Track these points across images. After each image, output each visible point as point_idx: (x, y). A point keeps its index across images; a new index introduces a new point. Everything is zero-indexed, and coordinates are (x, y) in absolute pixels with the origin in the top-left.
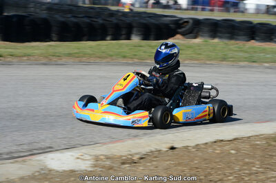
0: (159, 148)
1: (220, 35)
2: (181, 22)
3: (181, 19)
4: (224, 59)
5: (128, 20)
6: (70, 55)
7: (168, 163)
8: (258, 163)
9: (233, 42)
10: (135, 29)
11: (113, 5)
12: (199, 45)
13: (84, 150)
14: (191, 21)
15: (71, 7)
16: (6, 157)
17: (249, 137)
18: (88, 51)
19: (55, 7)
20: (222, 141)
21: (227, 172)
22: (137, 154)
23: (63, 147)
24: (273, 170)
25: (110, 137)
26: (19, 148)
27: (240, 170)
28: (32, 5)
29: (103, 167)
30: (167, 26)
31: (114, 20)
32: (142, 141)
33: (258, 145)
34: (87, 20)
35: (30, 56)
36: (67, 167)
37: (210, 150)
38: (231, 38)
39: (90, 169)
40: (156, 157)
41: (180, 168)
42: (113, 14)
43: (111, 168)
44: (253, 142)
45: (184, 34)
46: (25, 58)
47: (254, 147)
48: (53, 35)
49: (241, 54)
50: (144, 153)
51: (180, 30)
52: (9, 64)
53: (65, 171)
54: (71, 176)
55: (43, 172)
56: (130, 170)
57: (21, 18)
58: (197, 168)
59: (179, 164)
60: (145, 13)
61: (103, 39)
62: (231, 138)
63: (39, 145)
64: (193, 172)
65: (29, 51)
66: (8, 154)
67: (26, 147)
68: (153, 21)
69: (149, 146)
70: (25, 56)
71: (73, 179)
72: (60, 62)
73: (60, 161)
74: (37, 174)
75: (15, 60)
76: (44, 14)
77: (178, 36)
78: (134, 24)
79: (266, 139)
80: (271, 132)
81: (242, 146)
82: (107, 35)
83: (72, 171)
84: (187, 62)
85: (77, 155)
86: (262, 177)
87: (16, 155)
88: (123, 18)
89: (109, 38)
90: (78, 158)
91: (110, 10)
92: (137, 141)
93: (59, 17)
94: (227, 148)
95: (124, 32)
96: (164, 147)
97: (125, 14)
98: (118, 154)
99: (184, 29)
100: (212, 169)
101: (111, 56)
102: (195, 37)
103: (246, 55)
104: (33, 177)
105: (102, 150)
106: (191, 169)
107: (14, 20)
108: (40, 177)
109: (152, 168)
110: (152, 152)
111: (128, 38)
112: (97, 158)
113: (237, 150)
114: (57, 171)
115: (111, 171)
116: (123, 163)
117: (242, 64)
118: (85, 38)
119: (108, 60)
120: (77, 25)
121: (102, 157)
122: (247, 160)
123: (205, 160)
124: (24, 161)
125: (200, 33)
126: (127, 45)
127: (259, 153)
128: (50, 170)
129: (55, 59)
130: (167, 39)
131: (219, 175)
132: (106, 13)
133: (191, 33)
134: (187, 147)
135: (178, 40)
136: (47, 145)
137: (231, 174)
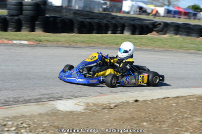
0: (128, 100)
1: (180, 33)
2: (156, 24)
3: (157, 22)
4: (180, 48)
5: (122, 21)
6: (83, 42)
7: (132, 109)
8: (188, 112)
9: (188, 37)
10: (126, 28)
11: (116, 12)
12: (166, 39)
13: (81, 99)
14: (162, 24)
15: (88, 13)
16: (33, 101)
17: (186, 96)
18: (95, 40)
19: (78, 12)
20: (168, 98)
21: (168, 116)
22: (113, 103)
23: (69, 97)
24: (197, 117)
25: (99, 93)
26: (42, 97)
27: (176, 116)
28: (64, 11)
29: (91, 110)
30: (147, 26)
31: (114, 21)
32: (118, 95)
33: (191, 101)
34: (96, 20)
35: (58, 41)
36: (68, 109)
37: (160, 103)
38: (188, 35)
39: (83, 111)
40: (125, 106)
41: (139, 113)
42: (114, 18)
43: (95, 111)
44: (188, 100)
45: (158, 32)
46: (55, 43)
47: (188, 102)
48: (75, 29)
49: (192, 45)
50: (118, 103)
51: (155, 29)
52: (45, 46)
53: (67, 112)
54: (70, 115)
55: (53, 111)
56: (107, 113)
57: (55, 18)
58: (149, 113)
59: (139, 111)
60: (134, 17)
61: (106, 33)
62: (175, 96)
63: (55, 96)
64: (147, 116)
65: (59, 39)
66: (35, 100)
67: (46, 96)
69: (122, 99)
70: (55, 42)
71: (71, 116)
72: (76, 46)
73: (65, 105)
74: (50, 112)
75: (49, 44)
76: (71, 16)
77: (154, 33)
78: (126, 24)
79: (197, 97)
81: (180, 101)
82: (108, 30)
83: (72, 112)
84: (156, 49)
85: (76, 102)
86: (189, 120)
87: (39, 101)
88: (119, 20)
89: (109, 32)
90: (76, 104)
91: (112, 15)
92: (115, 95)
93: (80, 19)
94: (170, 102)
95: (119, 29)
96: (131, 100)
97: (121, 18)
98: (102, 103)
99: (157, 29)
100: (159, 114)
101: (109, 43)
102: (165, 34)
103: (196, 46)
104: (47, 114)
105: (91, 100)
106: (146, 114)
107: (51, 19)
108: (51, 114)
109: (122, 112)
110: (123, 102)
111: (122, 33)
112: (88, 105)
113: (177, 104)
114: (63, 111)
115: (95, 113)
116: (104, 109)
117: (191, 51)
118: (95, 31)
119: (107, 46)
120: (90, 23)
121: (91, 104)
122: (182, 110)
123: (156, 109)
124: (43, 104)
125: (168, 31)
126: (120, 37)
127: (191, 106)
128: (58, 111)
129: (74, 44)
130: (146, 34)
131: (163, 118)
132: (109, 17)
133: (162, 31)
134: (145, 101)
135: (153, 35)
136: (60, 96)
137: (170, 118)
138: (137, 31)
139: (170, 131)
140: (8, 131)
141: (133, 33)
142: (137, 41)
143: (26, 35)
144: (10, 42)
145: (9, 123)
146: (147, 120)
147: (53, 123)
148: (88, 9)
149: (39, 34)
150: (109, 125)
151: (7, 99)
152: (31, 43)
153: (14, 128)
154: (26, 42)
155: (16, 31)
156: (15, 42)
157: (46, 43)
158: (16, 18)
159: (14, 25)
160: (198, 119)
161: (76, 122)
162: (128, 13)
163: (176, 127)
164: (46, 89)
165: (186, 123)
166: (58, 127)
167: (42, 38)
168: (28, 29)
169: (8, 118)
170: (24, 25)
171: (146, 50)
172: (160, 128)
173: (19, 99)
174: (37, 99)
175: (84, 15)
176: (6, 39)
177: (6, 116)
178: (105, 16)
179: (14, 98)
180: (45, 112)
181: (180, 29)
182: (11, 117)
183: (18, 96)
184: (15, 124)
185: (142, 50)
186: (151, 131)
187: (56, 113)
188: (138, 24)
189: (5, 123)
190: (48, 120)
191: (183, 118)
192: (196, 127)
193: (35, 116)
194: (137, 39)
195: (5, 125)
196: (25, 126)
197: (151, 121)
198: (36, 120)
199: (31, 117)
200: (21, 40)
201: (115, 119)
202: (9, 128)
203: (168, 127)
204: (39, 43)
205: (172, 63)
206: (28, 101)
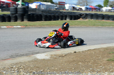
0: (71, 52)
3: (82, 14)
4: (94, 25)
5: (65, 14)
6: (47, 25)
7: (73, 56)
8: (101, 56)
9: (97, 20)
10: (67, 17)
11: (62, 10)
12: (87, 21)
13: (48, 53)
14: (85, 14)
15: (49, 11)
16: (25, 55)
17: (99, 49)
18: (53, 24)
19: (44, 11)
20: (90, 50)
21: (91, 59)
22: (64, 54)
23: (42, 52)
24: (105, 58)
26: (29, 53)
27: (95, 58)
28: (37, 11)
29: (53, 58)
30: (77, 16)
31: (61, 14)
32: (66, 50)
33: (101, 51)
34: (53, 14)
36: (42, 58)
37: (87, 53)
38: (97, 19)
39: (49, 59)
40: (70, 55)
42: (61, 12)
43: (56, 58)
46: (34, 26)
47: (100, 51)
48: (43, 19)
50: (66, 54)
51: (81, 17)
52: (29, 28)
53: (42, 59)
56: (61, 59)
57: (33, 14)
58: (82, 58)
59: (77, 57)
60: (71, 12)
61: (58, 20)
62: (93, 49)
65: (35, 24)
66: (26, 54)
67: (31, 52)
68: (73, 14)
71: (44, 61)
73: (41, 56)
75: (31, 27)
76: (40, 13)
77: (81, 19)
78: (67, 15)
79: (104, 49)
80: (106, 47)
82: (59, 19)
83: (44, 59)
84: (82, 26)
85: (46, 54)
87: (28, 55)
88: (64, 14)
89: (60, 20)
93: (45, 14)
94: (92, 52)
95: (64, 18)
96: (73, 52)
97: (65, 12)
98: (58, 54)
99: (82, 17)
100: (87, 58)
102: (86, 19)
103: (101, 24)
104: (32, 61)
105: (53, 53)
106: (80, 58)
107: (31, 15)
108: (34, 61)
109: (68, 58)
110: (69, 53)
111: (66, 20)
112: (52, 55)
113: (95, 52)
114: (40, 59)
115: (56, 59)
116: (60, 57)
117: (99, 27)
118: (52, 20)
119: (59, 26)
120: (50, 16)
122: (97, 55)
123: (85, 55)
124: (30, 56)
125: (88, 18)
127: (101, 53)
129: (43, 26)
130: (77, 20)
131: (89, 60)
132: (59, 12)
133: (85, 18)
134: (79, 52)
135: (81, 20)
136: (38, 52)
137: (92, 60)
138: (73, 18)
139: (93, 66)
140: (14, 70)
141: (71, 19)
142: (73, 23)
143: (20, 23)
144: (12, 27)
145: (14, 66)
146: (81, 61)
147: (35, 65)
148: (48, 9)
149: (26, 22)
150: (63, 65)
151: (12, 55)
152: (22, 27)
153: (16, 69)
154: (20, 27)
155: (15, 22)
156: (14, 27)
157: (29, 26)
158: (14, 15)
159: (13, 19)
160: (106, 59)
161: (47, 64)
162: (68, 10)
163: (95, 64)
164: (31, 49)
165: (100, 61)
166: (38, 67)
167: (27, 24)
168: (20, 20)
169: (14, 64)
170: (18, 18)
171: (78, 27)
172: (88, 65)
173: (18, 54)
174: (27, 54)
175: (47, 12)
176: (10, 25)
177: (12, 63)
178: (57, 12)
179: (15, 54)
180: (31, 60)
181: (93, 16)
182: (14, 63)
183: (17, 53)
184: (17, 67)
185: (76, 27)
186: (83, 66)
187: (36, 60)
188: (73, 15)
189: (12, 66)
190: (33, 64)
191: (98, 59)
192: (105, 63)
193: (26, 62)
194: (73, 22)
195: (12, 67)
196: (22, 67)
197: (83, 61)
198: (27, 64)
199: (25, 63)
200: (17, 26)
201: (66, 62)
202: (14, 69)
203: (92, 64)
204: (26, 27)
205: (91, 33)
206: (23, 55)
